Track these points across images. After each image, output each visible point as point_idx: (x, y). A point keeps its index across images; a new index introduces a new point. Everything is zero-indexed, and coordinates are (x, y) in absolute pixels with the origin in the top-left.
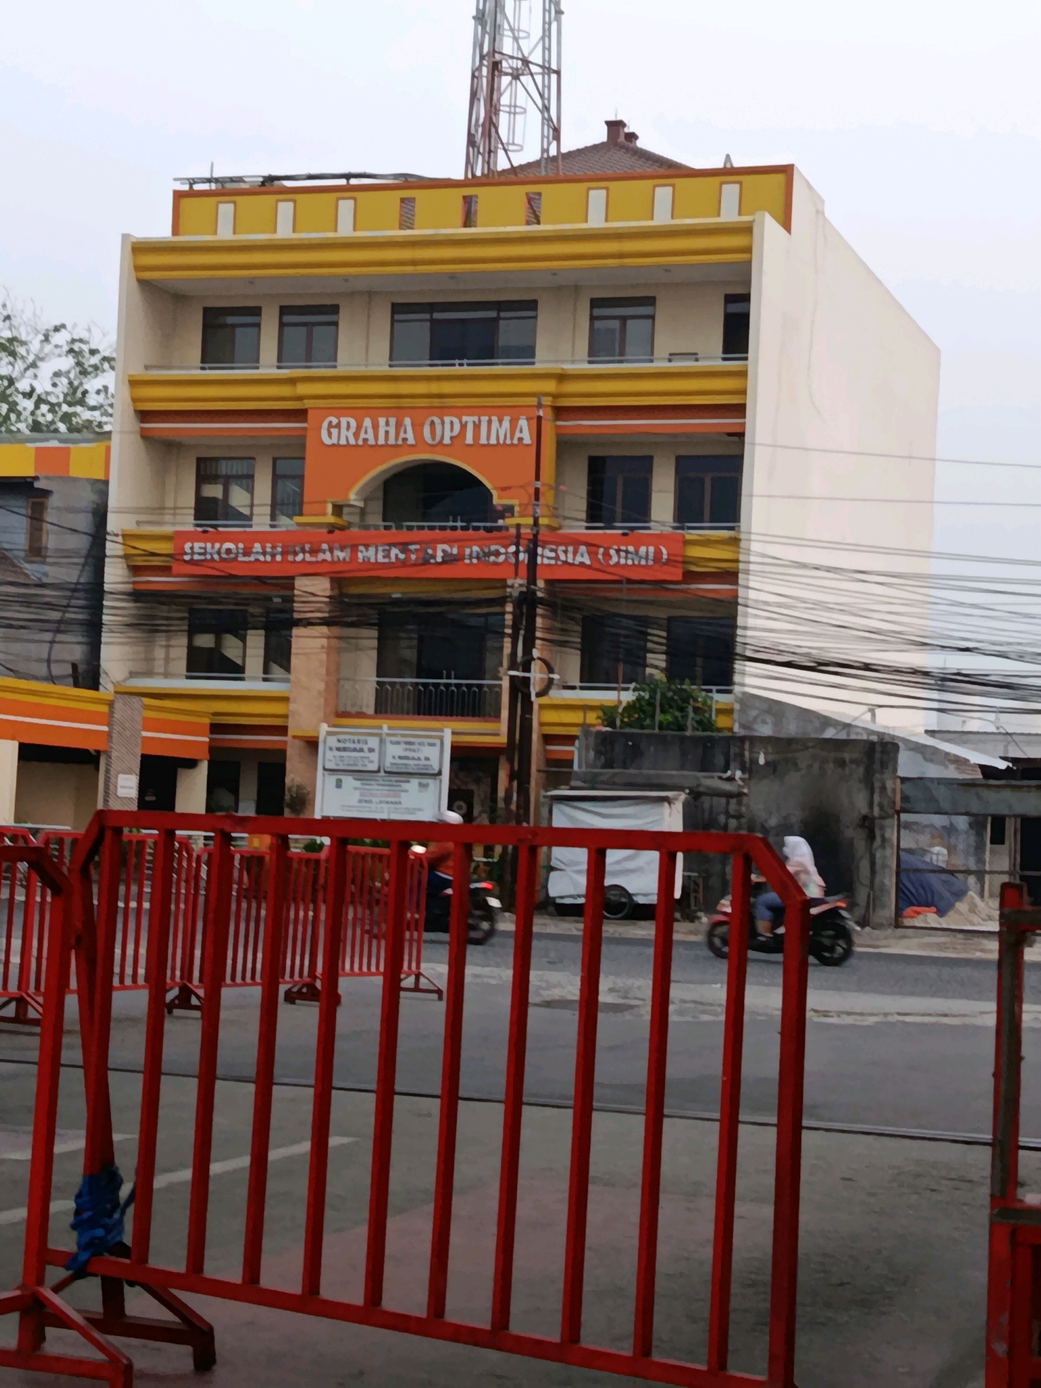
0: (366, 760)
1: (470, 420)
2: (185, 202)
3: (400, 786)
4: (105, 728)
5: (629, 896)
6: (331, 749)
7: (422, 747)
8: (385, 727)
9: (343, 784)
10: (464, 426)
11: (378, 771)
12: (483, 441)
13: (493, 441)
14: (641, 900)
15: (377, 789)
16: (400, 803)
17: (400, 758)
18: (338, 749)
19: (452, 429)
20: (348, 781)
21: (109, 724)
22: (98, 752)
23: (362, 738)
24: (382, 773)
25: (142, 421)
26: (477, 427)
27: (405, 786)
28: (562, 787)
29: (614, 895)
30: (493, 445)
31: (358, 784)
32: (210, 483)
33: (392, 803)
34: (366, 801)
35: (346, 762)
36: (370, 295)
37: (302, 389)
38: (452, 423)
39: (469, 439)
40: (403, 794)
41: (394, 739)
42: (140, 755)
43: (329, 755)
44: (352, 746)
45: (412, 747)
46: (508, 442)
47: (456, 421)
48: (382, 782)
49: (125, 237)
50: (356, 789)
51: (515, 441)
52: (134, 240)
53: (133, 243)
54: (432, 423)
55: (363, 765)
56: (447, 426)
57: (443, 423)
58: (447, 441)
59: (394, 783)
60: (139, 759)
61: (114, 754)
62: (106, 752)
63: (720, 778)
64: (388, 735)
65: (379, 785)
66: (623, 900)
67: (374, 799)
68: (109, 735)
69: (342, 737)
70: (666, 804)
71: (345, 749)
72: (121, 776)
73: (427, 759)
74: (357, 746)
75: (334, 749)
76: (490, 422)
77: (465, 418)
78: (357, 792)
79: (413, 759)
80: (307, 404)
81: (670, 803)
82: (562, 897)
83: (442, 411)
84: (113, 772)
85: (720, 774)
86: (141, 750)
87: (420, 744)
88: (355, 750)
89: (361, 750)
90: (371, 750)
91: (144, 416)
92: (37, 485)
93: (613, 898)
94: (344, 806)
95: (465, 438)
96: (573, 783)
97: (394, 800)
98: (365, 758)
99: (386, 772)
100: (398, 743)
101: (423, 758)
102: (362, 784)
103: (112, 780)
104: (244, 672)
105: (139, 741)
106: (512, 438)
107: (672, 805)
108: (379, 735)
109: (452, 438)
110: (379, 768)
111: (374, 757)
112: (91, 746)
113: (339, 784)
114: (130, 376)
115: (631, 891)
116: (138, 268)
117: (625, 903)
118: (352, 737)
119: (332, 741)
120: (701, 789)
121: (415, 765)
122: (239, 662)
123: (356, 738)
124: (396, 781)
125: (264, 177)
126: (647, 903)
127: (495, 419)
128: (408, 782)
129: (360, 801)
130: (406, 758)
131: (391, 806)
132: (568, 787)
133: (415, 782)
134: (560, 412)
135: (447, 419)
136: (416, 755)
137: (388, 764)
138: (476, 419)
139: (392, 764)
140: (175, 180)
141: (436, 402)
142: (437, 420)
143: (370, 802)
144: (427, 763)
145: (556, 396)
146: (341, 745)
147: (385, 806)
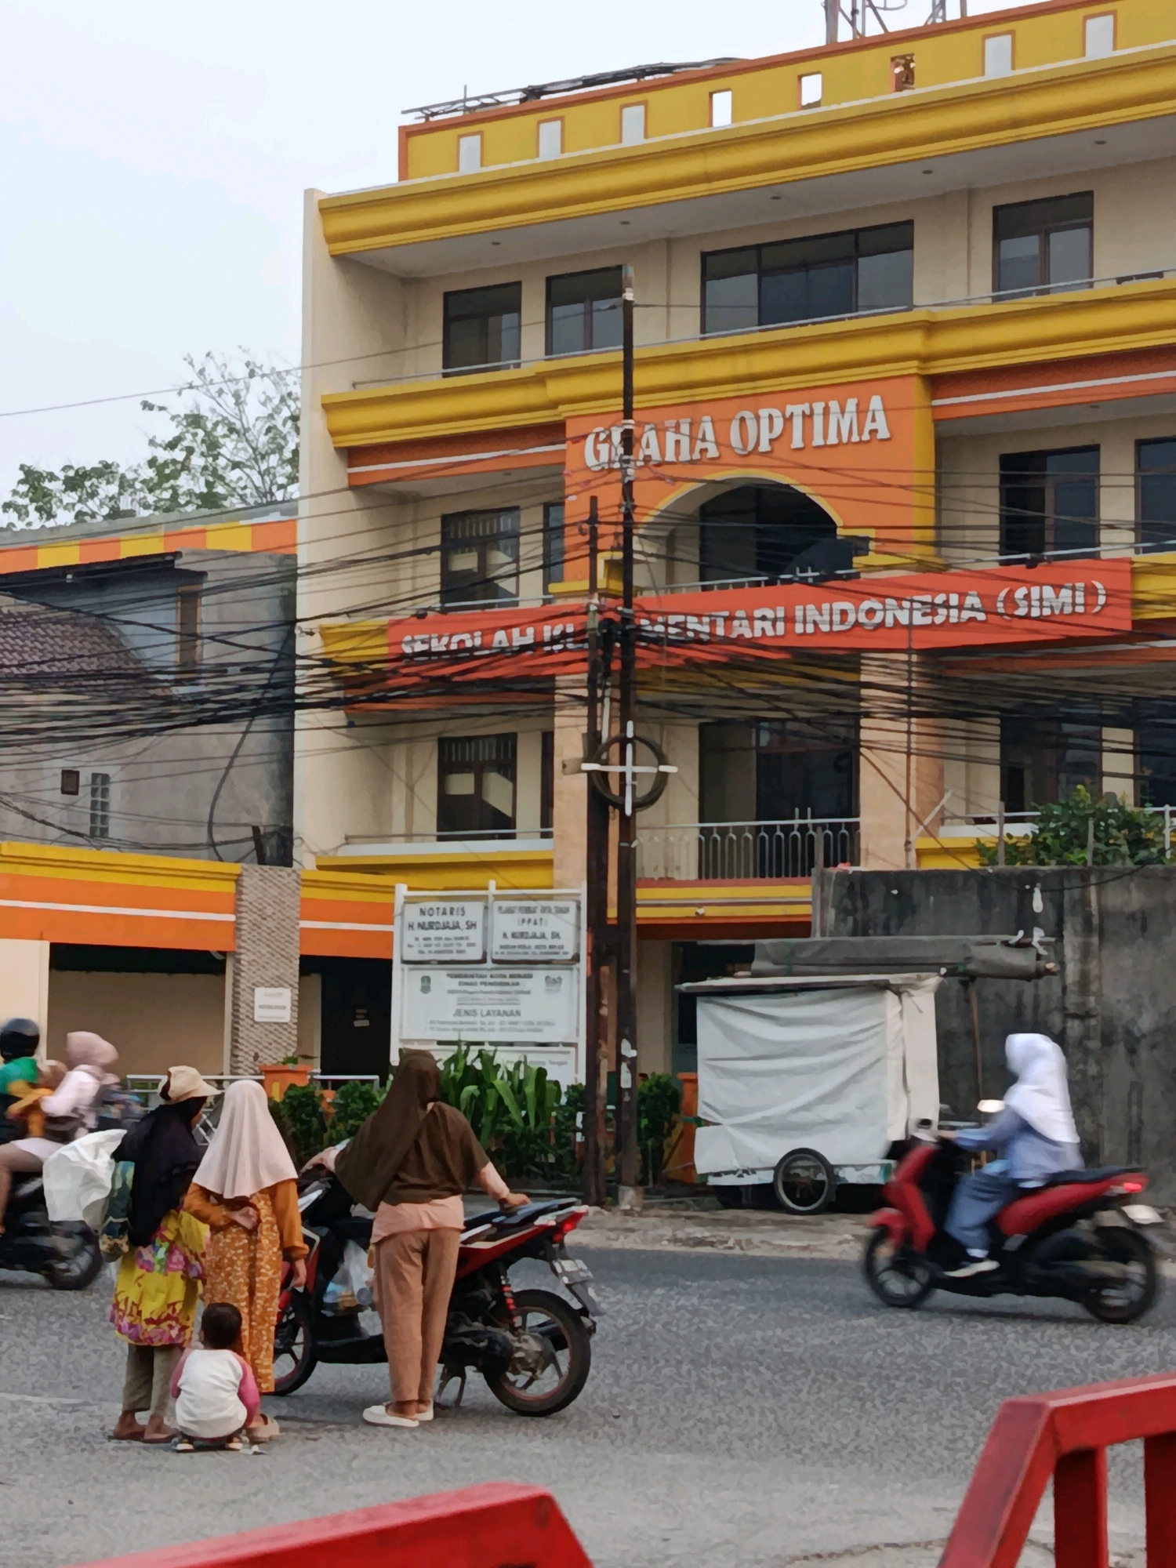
0: (464, 943)
1: (797, 410)
2: (416, 142)
3: (518, 984)
4: (232, 918)
5: (830, 1169)
6: (411, 926)
7: (546, 916)
8: (492, 884)
9: (432, 985)
10: (788, 420)
11: (483, 961)
12: (818, 441)
13: (833, 439)
14: (851, 1177)
15: (485, 993)
16: (518, 1013)
17: (514, 935)
18: (421, 926)
19: (771, 430)
20: (441, 979)
21: (236, 912)
22: (224, 953)
23: (456, 905)
24: (489, 964)
25: (350, 466)
26: (808, 417)
27: (525, 984)
28: (740, 973)
29: (807, 1168)
30: (833, 446)
31: (454, 983)
32: (463, 552)
33: (506, 1013)
34: (467, 1013)
35: (434, 948)
36: (670, 244)
37: (556, 389)
38: (771, 417)
39: (797, 441)
40: (522, 996)
41: (506, 904)
42: (298, 956)
43: (410, 936)
44: (442, 919)
45: (532, 916)
46: (855, 438)
47: (776, 413)
48: (489, 980)
49: (309, 193)
50: (451, 992)
51: (866, 437)
52: (323, 197)
53: (321, 202)
54: (743, 419)
55: (459, 952)
56: (764, 423)
57: (758, 418)
58: (765, 447)
59: (508, 980)
60: (298, 962)
61: (245, 958)
62: (234, 953)
63: (1006, 944)
64: (497, 898)
65: (485, 984)
66: (822, 1177)
67: (478, 1008)
68: (236, 927)
69: (427, 905)
70: (890, 996)
71: (431, 926)
72: (260, 992)
73: (556, 935)
74: (451, 919)
75: (416, 926)
76: (826, 412)
77: (789, 409)
78: (454, 997)
79: (534, 936)
80: (564, 411)
81: (899, 994)
82: (718, 1174)
83: (757, 399)
84: (244, 984)
85: (1005, 937)
86: (300, 949)
87: (544, 910)
88: (446, 927)
89: (456, 926)
90: (471, 926)
91: (352, 455)
92: (179, 564)
93: (804, 1174)
94: (432, 1022)
95: (790, 440)
96: (757, 965)
97: (508, 1008)
98: (462, 938)
99: (495, 961)
100: (510, 911)
101: (548, 935)
102: (461, 984)
103: (244, 996)
104: (514, 827)
105: (296, 937)
106: (860, 433)
107: (904, 997)
108: (485, 898)
109: (771, 441)
110: (485, 954)
111: (475, 936)
112: (212, 946)
113: (426, 985)
114: (323, 397)
115: (833, 1159)
116: (330, 239)
117: (822, 1183)
118: (442, 905)
119: (413, 914)
120: (971, 967)
121: (537, 947)
122: (509, 813)
123: (448, 905)
124: (512, 976)
125: (524, 90)
126: (861, 1181)
127: (834, 406)
128: (530, 976)
129: (458, 1013)
130: (523, 935)
131: (506, 1019)
132: (748, 973)
133: (540, 975)
134: (937, 384)
135: (764, 413)
136: (538, 930)
137: (496, 951)
138: (806, 407)
139: (502, 947)
140: (404, 112)
141: (746, 388)
142: (748, 415)
143: (474, 1013)
144: (556, 942)
145: (925, 359)
146: (427, 919)
147: (498, 1019)
